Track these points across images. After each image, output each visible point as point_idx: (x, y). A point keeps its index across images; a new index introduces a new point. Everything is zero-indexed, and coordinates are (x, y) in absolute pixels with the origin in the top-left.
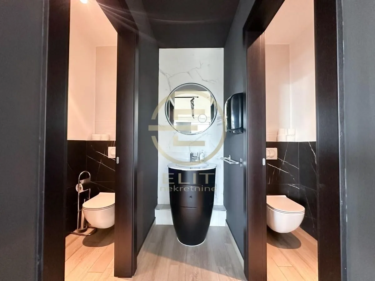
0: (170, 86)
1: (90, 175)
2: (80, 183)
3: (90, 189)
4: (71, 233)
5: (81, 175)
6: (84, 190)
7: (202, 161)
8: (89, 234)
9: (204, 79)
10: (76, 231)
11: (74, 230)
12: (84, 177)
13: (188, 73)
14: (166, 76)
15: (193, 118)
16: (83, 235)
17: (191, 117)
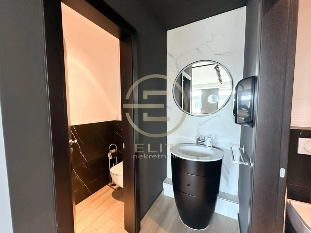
0: (177, 67)
1: (116, 147)
2: (110, 152)
3: (117, 157)
4: (107, 185)
5: (111, 146)
6: (112, 157)
7: (208, 147)
8: (117, 188)
9: (216, 54)
10: (109, 184)
11: (108, 183)
12: (113, 148)
13: (198, 49)
14: (174, 58)
15: (220, 84)
16: (113, 188)
17: (219, 83)
